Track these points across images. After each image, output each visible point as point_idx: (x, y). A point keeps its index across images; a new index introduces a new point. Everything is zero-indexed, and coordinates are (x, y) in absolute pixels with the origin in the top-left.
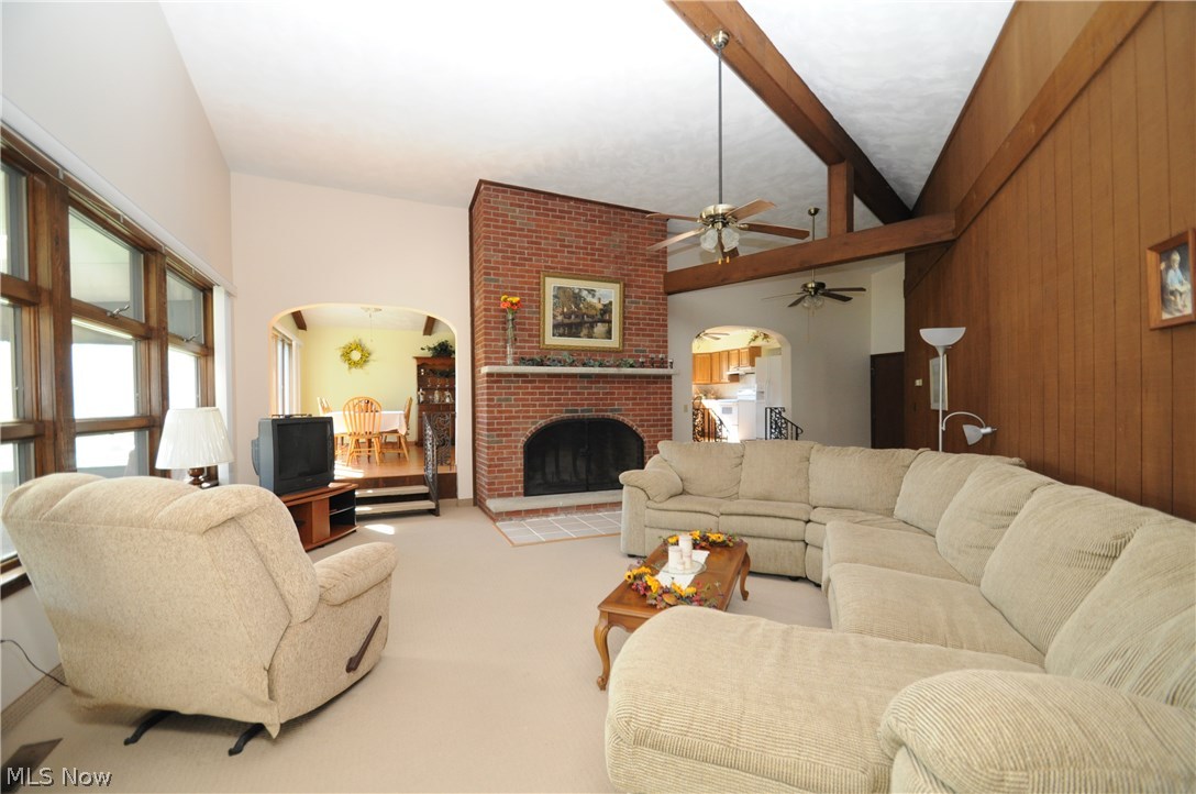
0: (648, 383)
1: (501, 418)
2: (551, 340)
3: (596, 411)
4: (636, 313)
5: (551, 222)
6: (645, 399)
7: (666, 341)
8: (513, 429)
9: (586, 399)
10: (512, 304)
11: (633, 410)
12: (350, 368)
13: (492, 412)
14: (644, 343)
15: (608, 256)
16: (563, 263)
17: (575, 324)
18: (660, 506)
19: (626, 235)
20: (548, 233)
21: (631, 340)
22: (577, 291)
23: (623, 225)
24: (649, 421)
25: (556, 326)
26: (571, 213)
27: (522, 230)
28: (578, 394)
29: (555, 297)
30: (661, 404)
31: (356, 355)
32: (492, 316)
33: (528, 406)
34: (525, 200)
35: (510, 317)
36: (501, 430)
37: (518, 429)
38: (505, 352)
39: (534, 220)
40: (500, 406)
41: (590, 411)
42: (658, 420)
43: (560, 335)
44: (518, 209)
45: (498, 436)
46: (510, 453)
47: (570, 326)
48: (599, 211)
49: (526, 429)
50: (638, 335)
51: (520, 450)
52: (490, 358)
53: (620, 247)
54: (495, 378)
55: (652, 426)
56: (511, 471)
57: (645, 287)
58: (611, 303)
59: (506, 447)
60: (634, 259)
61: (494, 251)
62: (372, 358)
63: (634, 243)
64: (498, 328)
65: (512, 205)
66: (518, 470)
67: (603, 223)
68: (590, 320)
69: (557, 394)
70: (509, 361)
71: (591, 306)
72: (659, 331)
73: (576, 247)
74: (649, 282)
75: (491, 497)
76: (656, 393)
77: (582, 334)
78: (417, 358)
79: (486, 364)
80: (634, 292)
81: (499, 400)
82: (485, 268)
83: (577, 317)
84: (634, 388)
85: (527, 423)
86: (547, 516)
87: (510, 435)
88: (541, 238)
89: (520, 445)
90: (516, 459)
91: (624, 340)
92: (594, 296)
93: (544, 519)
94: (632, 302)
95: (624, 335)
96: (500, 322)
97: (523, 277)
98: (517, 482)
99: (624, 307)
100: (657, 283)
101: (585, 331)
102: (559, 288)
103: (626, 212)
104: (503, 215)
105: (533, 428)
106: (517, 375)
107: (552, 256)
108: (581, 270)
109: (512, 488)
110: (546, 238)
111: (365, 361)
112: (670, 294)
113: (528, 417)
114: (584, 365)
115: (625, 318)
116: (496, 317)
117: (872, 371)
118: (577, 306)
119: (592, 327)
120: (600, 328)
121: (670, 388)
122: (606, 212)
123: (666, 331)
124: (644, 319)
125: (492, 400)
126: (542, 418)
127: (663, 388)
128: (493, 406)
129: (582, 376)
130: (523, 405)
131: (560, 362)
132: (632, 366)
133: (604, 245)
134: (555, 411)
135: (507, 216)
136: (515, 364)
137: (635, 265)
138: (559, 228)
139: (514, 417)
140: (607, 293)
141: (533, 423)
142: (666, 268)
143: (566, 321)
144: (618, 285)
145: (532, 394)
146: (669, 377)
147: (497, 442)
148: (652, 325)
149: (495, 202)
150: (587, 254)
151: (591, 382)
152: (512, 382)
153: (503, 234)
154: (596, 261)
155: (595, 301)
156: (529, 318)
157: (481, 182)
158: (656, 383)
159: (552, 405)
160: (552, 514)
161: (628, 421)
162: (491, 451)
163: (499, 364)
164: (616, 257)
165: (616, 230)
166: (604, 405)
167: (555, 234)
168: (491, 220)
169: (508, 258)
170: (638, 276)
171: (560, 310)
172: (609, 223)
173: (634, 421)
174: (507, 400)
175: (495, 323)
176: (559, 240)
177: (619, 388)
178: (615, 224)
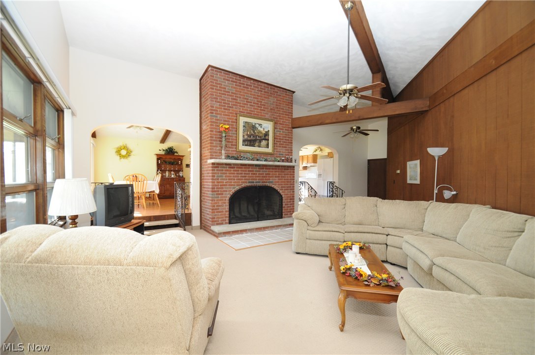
0: (285, 169)
1: (218, 185)
2: (242, 147)
3: (262, 183)
4: (280, 136)
5: (242, 89)
6: (283, 177)
7: (292, 150)
8: (224, 191)
9: (258, 177)
10: (226, 129)
11: (278, 182)
12: (120, 159)
13: (214, 182)
14: (283, 150)
15: (268, 109)
16: (247, 110)
17: (253, 140)
18: (314, 229)
19: (275, 99)
20: (241, 95)
21: (277, 149)
22: (254, 124)
23: (274, 94)
24: (285, 187)
25: (244, 141)
26: (251, 86)
27: (229, 92)
28: (254, 174)
29: (244, 126)
30: (290, 179)
31: (124, 152)
32: (213, 134)
33: (231, 179)
34: (230, 78)
35: (224, 135)
36: (218, 191)
37: (226, 191)
38: (221, 153)
39: (234, 88)
40: (218, 179)
41: (260, 182)
42: (288, 187)
43: (246, 145)
44: (227, 82)
45: (217, 194)
46: (222, 203)
47: (250, 141)
48: (264, 86)
49: (230, 191)
50: (280, 147)
51: (227, 202)
52: (213, 155)
53: (272, 104)
54: (216, 165)
55: (286, 190)
56: (223, 212)
57: (283, 124)
58: (269, 131)
59: (220, 200)
60: (279, 111)
61: (216, 101)
62: (132, 154)
63: (279, 103)
64: (217, 141)
65: (224, 79)
66: (226, 212)
67: (266, 92)
68: (260, 138)
69: (245, 174)
70: (223, 157)
71: (260, 132)
72: (289, 145)
73: (254, 103)
74: (285, 122)
75: (213, 225)
76: (288, 174)
77: (256, 145)
78: (157, 155)
79: (211, 158)
80: (279, 126)
81: (217, 176)
82: (211, 110)
83: (254, 137)
84: (279, 172)
85: (230, 188)
86: (242, 234)
87: (223, 194)
88: (237, 97)
89: (227, 199)
90: (226, 206)
91: (274, 149)
92: (261, 127)
93: (241, 235)
94: (278, 131)
95: (274, 146)
96: (218, 138)
97: (229, 115)
98: (226, 217)
99: (274, 133)
100: (289, 123)
101: (257, 144)
102: (246, 122)
103: (276, 88)
104: (219, 84)
105: (233, 191)
106: (226, 164)
107: (243, 107)
108: (255, 114)
109: (223, 220)
110: (240, 97)
111: (129, 155)
112: (293, 128)
113: (232, 185)
114: (258, 160)
115: (275, 138)
116: (216, 135)
117: (368, 167)
118: (254, 131)
119: (260, 142)
120: (264, 143)
121: (294, 172)
122: (267, 87)
123: (292, 145)
124: (283, 139)
125: (214, 176)
126: (238, 185)
127: (291, 172)
128: (215, 179)
129: (257, 165)
130: (229, 179)
131: (247, 158)
132: (279, 161)
133: (266, 103)
134: (243, 182)
135: (222, 85)
136: (226, 159)
137: (279, 113)
138: (246, 93)
139: (225, 185)
140: (267, 126)
141: (233, 188)
142: (292, 116)
143: (249, 138)
144: (272, 123)
145: (233, 174)
146: (294, 167)
147: (217, 197)
148: (286, 142)
149: (216, 77)
150: (258, 107)
151: (260, 169)
152: (224, 168)
153: (220, 93)
154: (262, 110)
155: (262, 129)
156: (231, 136)
157: (209, 66)
158: (288, 169)
159: (242, 179)
160: (244, 233)
161: (276, 187)
162: (213, 202)
163: (217, 158)
164: (271, 109)
165: (271, 96)
166: (266, 179)
167: (244, 95)
168: (214, 86)
169: (222, 106)
170: (280, 119)
171: (246, 133)
172: (268, 93)
173: (279, 187)
174: (221, 176)
175: (216, 138)
176: (245, 99)
177: (272, 172)
178: (271, 93)
